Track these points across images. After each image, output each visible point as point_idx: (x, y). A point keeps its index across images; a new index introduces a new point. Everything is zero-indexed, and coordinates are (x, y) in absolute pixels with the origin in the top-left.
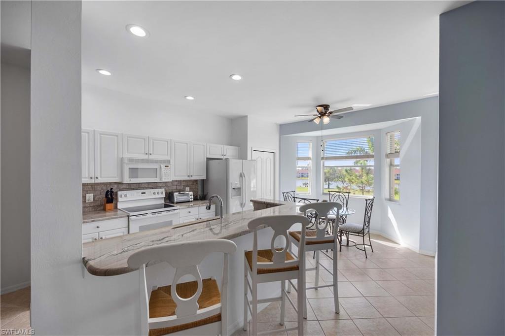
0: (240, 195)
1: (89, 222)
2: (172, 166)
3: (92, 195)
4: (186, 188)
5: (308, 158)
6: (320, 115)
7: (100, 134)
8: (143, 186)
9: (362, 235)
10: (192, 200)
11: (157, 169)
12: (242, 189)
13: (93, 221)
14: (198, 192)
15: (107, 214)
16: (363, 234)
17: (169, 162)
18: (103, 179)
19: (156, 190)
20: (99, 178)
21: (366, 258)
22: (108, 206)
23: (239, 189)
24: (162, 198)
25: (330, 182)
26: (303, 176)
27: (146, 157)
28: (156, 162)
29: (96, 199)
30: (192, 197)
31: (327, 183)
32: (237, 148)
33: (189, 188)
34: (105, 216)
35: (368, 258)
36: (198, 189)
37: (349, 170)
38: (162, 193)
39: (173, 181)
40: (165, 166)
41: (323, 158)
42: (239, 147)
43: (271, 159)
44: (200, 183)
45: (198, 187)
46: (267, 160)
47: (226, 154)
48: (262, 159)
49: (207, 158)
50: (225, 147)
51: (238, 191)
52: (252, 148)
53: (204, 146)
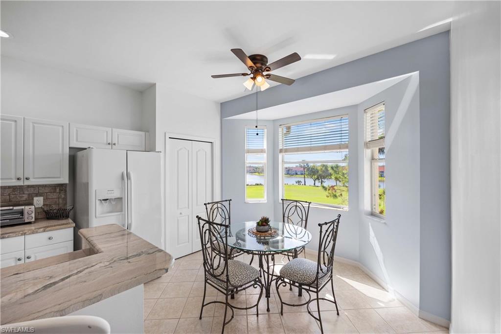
0: (121, 211)
4: (35, 199)
5: (262, 151)
9: (315, 290)
10: (33, 220)
14: (66, 204)
16: (317, 288)
21: (338, 314)
23: (120, 199)
25: (323, 180)
26: (297, 174)
30: (33, 215)
31: (320, 180)
33: (41, 198)
35: (340, 314)
36: (65, 199)
37: (335, 168)
41: (281, 151)
42: (147, 133)
43: (206, 152)
44: (68, 189)
45: (66, 195)
46: (198, 153)
47: (115, 141)
48: (188, 151)
49: (70, 148)
50: (116, 131)
51: (118, 203)
52: (165, 133)
53: (63, 127)
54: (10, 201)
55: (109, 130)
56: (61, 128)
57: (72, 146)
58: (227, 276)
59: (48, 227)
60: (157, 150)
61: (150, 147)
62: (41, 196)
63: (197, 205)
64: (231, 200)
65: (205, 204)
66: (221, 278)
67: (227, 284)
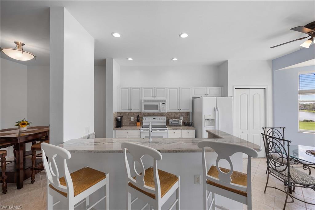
0: (214, 125)
1: (123, 130)
2: (166, 103)
3: (133, 117)
4: (181, 117)
6: (310, 37)
7: (133, 89)
8: (155, 114)
10: (182, 125)
11: (158, 105)
12: (215, 120)
13: (125, 130)
14: (189, 120)
15: (137, 127)
17: (165, 101)
18: (134, 110)
19: (161, 117)
20: (132, 110)
22: (138, 123)
24: (165, 122)
27: (153, 99)
28: (158, 101)
29: (135, 120)
30: (182, 123)
32: (220, 88)
33: (182, 117)
34: (136, 128)
36: (189, 118)
38: (164, 119)
39: (168, 113)
40: (163, 103)
42: (222, 87)
43: (260, 95)
44: (190, 114)
45: (189, 117)
46: (254, 96)
47: (208, 93)
48: (247, 95)
49: (192, 97)
50: (209, 88)
51: (212, 121)
52: (233, 86)
53: (190, 89)
54: (174, 117)
55: (206, 88)
56: (189, 89)
57: (193, 96)
58: (289, 172)
59: (187, 128)
60: (229, 96)
61: (224, 94)
62: (182, 116)
63: (253, 129)
64: (285, 128)
65: (263, 128)
66: (283, 173)
67: (289, 179)
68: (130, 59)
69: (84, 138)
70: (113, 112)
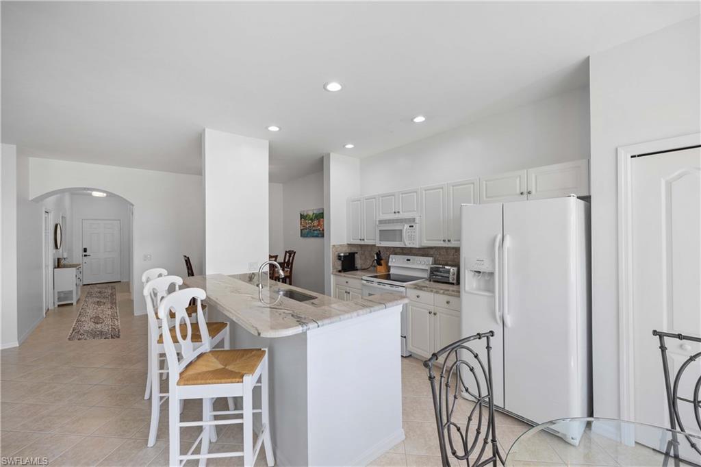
0: (493, 291)
10: (455, 281)
12: (497, 276)
13: (344, 276)
18: (368, 241)
19: (421, 259)
20: (365, 240)
22: (379, 268)
23: (491, 275)
24: (427, 270)
28: (401, 221)
38: (427, 263)
47: (533, 189)
50: (533, 172)
52: (617, 150)
53: (473, 184)
55: (523, 173)
68: (349, 146)
69: (242, 277)
70: (332, 244)
